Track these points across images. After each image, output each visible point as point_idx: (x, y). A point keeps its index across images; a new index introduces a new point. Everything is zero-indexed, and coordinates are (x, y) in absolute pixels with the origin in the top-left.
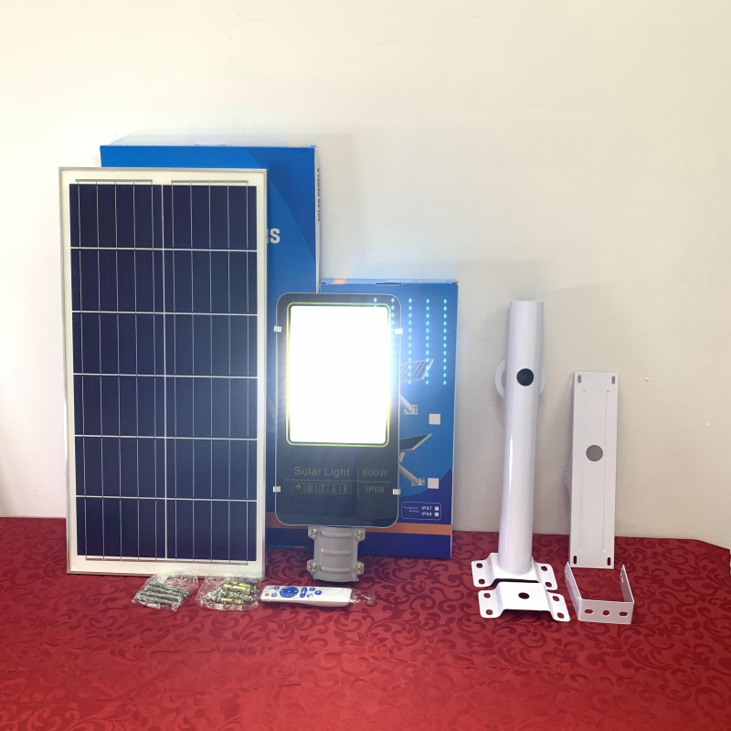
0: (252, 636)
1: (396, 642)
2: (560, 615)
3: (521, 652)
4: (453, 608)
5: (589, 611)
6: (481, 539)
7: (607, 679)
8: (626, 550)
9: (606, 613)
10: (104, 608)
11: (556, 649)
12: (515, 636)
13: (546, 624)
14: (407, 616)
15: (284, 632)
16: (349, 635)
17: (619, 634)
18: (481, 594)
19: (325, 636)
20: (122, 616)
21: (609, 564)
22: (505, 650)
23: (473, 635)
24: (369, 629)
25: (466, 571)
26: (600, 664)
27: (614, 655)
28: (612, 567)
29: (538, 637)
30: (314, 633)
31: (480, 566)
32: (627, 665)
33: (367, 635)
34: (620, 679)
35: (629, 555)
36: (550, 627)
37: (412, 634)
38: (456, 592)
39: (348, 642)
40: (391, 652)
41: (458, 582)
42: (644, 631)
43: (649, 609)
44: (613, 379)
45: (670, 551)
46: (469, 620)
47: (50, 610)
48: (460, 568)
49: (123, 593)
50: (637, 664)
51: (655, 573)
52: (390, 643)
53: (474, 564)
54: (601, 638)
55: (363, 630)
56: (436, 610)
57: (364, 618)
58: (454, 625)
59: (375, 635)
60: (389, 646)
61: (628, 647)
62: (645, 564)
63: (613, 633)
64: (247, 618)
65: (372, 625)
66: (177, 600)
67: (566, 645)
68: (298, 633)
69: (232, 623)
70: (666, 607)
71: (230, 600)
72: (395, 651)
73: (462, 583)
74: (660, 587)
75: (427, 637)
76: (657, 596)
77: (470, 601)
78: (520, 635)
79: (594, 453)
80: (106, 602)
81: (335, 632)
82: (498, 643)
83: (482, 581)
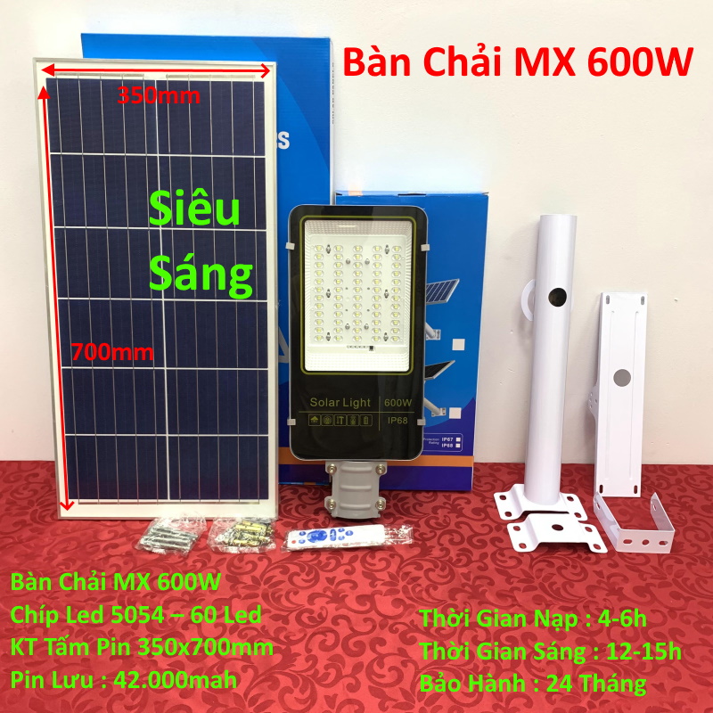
0: (274, 580)
1: (430, 580)
2: (597, 547)
3: (564, 586)
4: (484, 544)
5: (627, 542)
6: (499, 470)
7: (658, 611)
8: (648, 478)
9: (646, 542)
10: (103, 555)
11: (599, 582)
12: (554, 570)
13: (584, 556)
14: (436, 553)
15: (308, 575)
16: (378, 575)
17: (660, 564)
18: (510, 527)
19: (353, 577)
20: (126, 563)
21: (636, 492)
22: (546, 585)
23: (510, 571)
24: (400, 568)
25: (489, 503)
26: (648, 596)
27: (660, 586)
28: (638, 495)
29: (579, 570)
30: (340, 574)
31: (503, 498)
32: (676, 596)
33: (398, 575)
34: (672, 610)
35: (653, 483)
36: (589, 559)
37: (447, 572)
38: (483, 525)
39: (379, 583)
40: (427, 591)
41: (483, 516)
42: (686, 560)
43: (685, 538)
44: (643, 299)
45: (692, 477)
46: (503, 555)
47: (44, 560)
48: (483, 501)
49: (124, 539)
50: (686, 595)
51: (683, 500)
52: (424, 583)
53: (497, 496)
54: (642, 568)
55: (393, 569)
56: (465, 545)
57: (392, 556)
58: (488, 561)
59: (407, 574)
60: (424, 586)
61: (672, 576)
62: (670, 491)
63: (654, 563)
64: (265, 562)
65: (401, 564)
66: (185, 545)
67: (609, 577)
68: (323, 575)
69: (250, 567)
70: (702, 535)
71: (244, 542)
72: (431, 590)
73: (487, 516)
74: (691, 514)
75: (462, 574)
76: (690, 524)
77: (500, 534)
78: (560, 568)
79: (622, 378)
80: (106, 549)
81: (363, 572)
82: (538, 578)
83: (508, 514)
